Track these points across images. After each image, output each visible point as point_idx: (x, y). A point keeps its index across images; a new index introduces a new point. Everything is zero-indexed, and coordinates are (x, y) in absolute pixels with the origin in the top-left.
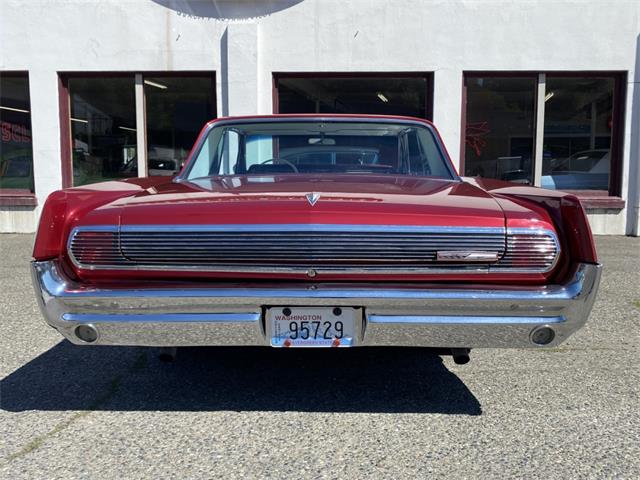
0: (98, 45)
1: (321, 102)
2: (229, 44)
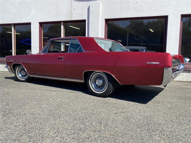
0: (50, 13)
1: (129, 32)
2: (90, 10)
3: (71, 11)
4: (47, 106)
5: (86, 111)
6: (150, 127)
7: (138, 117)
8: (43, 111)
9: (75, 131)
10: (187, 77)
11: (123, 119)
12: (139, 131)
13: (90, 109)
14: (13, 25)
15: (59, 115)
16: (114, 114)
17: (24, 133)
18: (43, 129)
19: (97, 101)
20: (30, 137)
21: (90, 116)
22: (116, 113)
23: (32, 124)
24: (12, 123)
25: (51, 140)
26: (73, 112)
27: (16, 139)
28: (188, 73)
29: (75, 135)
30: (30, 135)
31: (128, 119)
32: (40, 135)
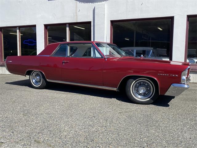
0: (55, 15)
1: (136, 31)
2: (95, 12)
3: (76, 13)
4: (60, 107)
5: (94, 111)
6: (149, 124)
7: (139, 115)
8: (57, 112)
9: (86, 127)
10: (194, 78)
11: (126, 117)
12: (139, 126)
13: (97, 110)
14: (18, 28)
15: (71, 115)
16: (119, 113)
17: (44, 128)
18: (59, 125)
19: (103, 103)
20: (50, 131)
21: (98, 115)
22: (120, 113)
23: (49, 121)
24: (33, 121)
25: (67, 133)
26: (83, 112)
27: (39, 132)
28: (195, 75)
29: (86, 129)
30: (50, 129)
31: (130, 117)
32: (57, 130)
